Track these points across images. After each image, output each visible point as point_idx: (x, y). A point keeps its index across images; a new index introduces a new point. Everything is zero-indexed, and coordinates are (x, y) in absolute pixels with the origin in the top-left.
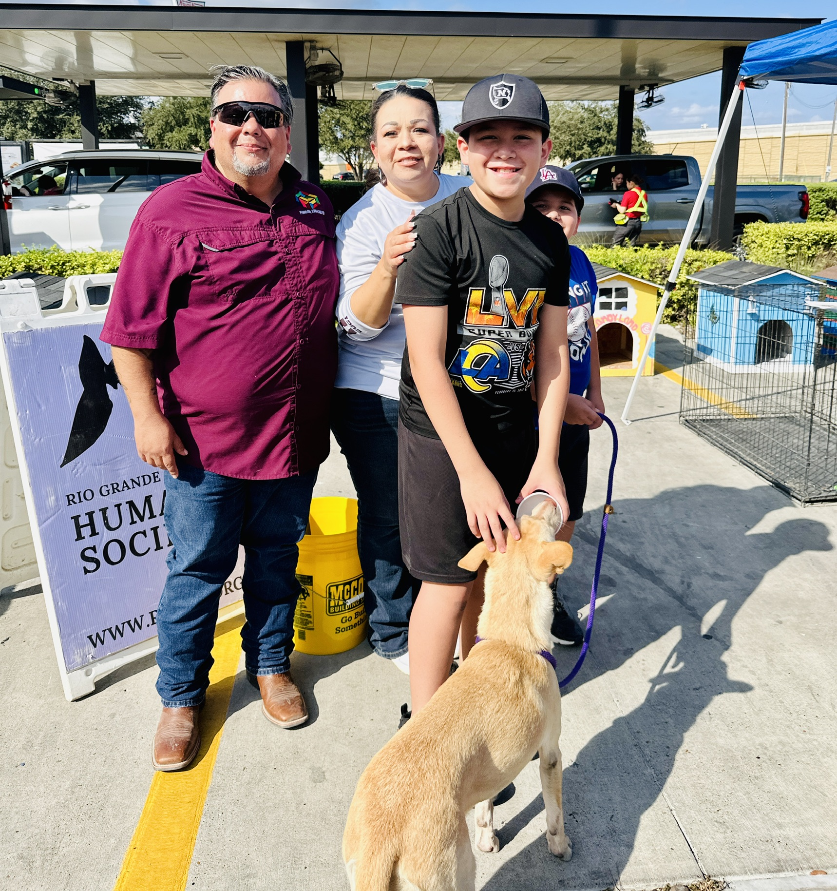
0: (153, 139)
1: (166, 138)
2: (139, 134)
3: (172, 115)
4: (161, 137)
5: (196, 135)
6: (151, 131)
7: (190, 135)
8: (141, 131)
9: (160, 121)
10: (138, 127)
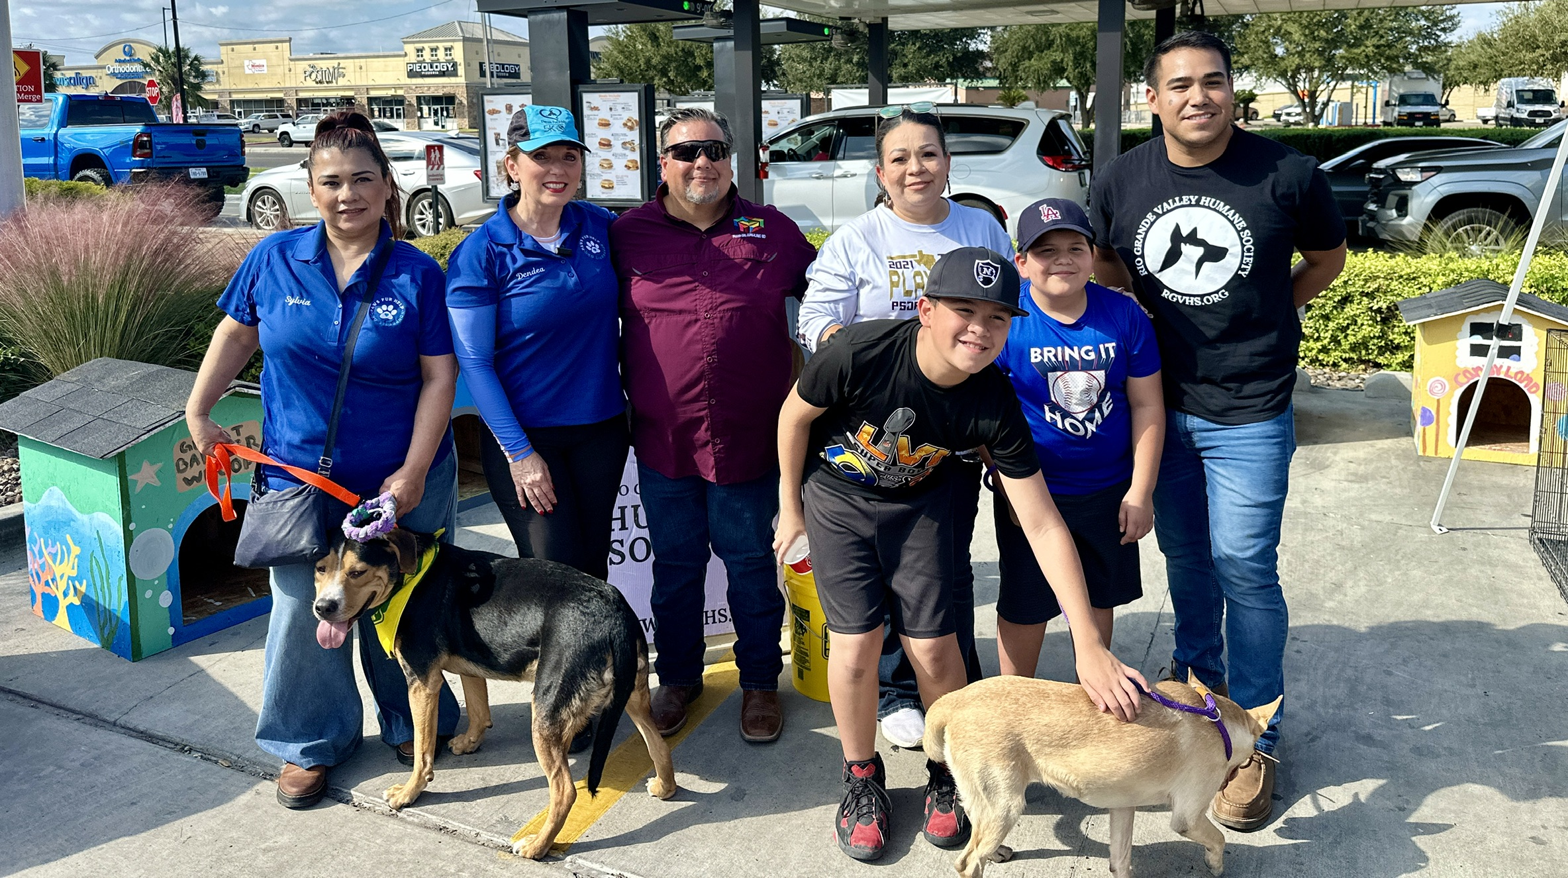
0: (1005, 70)
1: (1021, 67)
2: (988, 64)
3: (1032, 37)
4: (1015, 67)
5: (1062, 60)
6: (1002, 60)
7: (1054, 62)
8: (991, 61)
9: (1016, 46)
10: (988, 55)
